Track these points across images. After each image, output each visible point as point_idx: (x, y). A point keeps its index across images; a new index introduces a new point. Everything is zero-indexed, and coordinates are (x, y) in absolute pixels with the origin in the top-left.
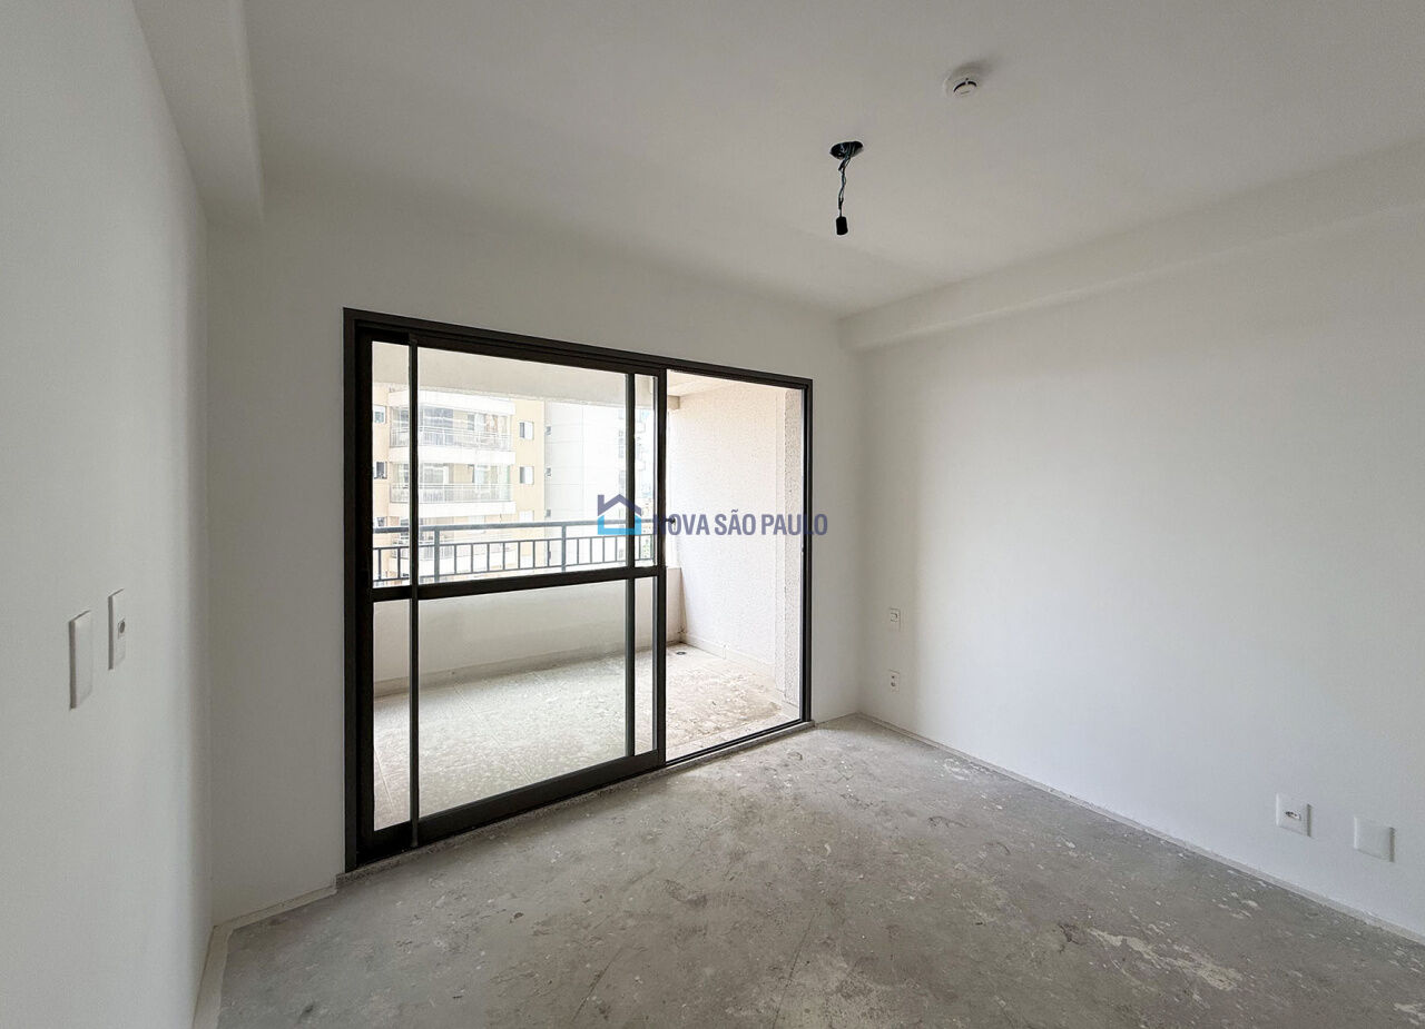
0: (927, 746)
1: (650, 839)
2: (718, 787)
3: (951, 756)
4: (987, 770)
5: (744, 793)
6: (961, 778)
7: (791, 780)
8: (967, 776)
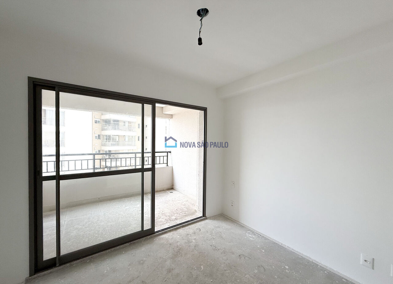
0: (242, 226)
1: (141, 263)
2: (170, 241)
3: (249, 230)
4: (261, 235)
5: (179, 244)
6: (252, 239)
7: (195, 239)
8: (253, 238)
